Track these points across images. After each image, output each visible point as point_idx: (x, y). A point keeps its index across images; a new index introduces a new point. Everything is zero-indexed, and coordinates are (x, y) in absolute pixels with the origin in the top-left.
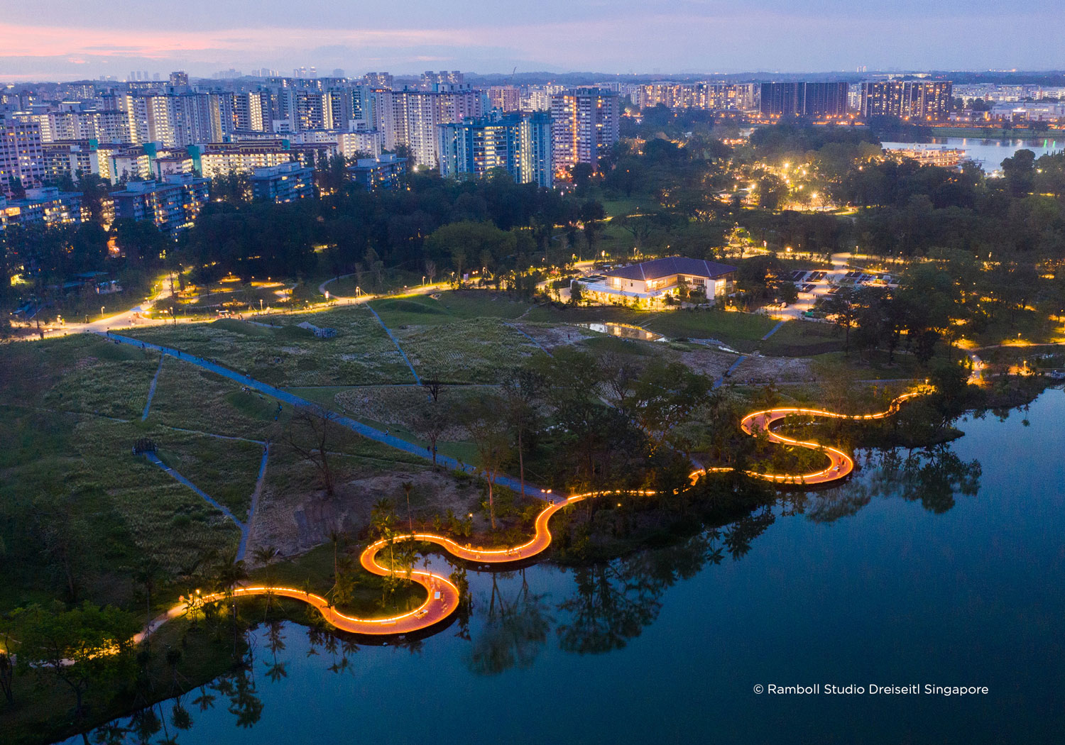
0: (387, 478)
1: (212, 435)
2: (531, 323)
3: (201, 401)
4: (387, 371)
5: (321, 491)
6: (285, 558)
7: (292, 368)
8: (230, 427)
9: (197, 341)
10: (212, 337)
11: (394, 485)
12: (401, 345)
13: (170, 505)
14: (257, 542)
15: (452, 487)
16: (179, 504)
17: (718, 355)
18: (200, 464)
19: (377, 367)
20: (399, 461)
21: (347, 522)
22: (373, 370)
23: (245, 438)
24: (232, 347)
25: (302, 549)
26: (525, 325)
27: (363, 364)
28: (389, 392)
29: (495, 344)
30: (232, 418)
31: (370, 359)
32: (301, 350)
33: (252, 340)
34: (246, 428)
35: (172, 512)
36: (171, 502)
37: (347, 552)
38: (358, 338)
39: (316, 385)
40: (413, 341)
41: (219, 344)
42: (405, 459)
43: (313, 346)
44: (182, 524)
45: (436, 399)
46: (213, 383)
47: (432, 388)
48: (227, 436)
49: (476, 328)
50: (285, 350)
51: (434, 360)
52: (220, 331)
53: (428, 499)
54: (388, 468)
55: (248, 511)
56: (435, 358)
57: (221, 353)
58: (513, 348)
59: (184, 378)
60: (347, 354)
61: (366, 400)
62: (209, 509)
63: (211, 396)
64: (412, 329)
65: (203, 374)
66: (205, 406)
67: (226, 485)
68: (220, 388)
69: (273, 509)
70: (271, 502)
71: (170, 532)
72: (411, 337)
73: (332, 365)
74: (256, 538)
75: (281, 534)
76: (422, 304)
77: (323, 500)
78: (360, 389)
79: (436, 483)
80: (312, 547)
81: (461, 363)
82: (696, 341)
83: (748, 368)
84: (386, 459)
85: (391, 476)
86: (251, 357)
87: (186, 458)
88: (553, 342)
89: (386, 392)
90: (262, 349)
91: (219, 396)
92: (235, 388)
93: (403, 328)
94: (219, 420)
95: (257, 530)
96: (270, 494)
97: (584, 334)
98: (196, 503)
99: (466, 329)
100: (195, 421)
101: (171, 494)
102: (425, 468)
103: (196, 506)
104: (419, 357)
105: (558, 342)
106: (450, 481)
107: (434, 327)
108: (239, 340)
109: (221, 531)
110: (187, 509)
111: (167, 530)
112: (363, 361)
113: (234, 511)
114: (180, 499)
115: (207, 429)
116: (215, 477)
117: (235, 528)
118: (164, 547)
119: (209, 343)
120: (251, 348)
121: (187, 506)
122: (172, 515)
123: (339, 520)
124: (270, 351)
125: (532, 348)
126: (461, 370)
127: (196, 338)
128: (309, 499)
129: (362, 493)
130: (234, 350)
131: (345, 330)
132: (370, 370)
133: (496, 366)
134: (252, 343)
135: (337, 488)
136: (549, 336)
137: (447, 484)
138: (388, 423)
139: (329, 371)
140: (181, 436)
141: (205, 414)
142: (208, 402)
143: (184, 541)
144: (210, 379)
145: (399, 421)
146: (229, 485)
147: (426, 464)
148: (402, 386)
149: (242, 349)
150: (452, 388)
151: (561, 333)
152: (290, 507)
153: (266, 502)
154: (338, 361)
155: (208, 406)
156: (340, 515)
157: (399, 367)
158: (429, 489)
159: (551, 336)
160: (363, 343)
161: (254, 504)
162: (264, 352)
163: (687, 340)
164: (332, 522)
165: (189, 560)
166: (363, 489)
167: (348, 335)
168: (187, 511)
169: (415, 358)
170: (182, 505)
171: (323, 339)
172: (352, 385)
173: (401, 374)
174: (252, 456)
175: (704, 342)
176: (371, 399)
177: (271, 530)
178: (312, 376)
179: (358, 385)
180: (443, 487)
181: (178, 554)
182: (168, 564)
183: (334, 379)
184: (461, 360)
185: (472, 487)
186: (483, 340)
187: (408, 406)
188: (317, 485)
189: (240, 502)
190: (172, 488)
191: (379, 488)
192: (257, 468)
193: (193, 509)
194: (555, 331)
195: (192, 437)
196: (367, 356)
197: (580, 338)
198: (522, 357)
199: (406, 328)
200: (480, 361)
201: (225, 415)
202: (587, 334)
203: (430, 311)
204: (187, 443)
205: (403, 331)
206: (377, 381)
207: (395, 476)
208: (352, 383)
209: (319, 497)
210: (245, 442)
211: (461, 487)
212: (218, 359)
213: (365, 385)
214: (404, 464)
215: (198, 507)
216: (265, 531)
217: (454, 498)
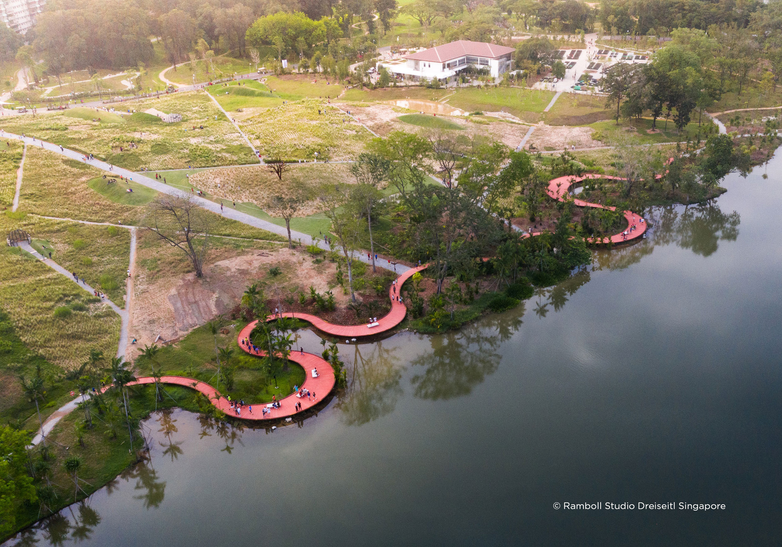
0: (248, 257)
1: (81, 222)
2: (351, 103)
3: (66, 189)
4: (233, 153)
5: (190, 274)
6: (165, 343)
7: (146, 153)
8: (96, 213)
9: (56, 130)
10: (69, 126)
11: (256, 264)
12: (240, 127)
13: (50, 296)
14: (137, 328)
15: (309, 263)
16: (58, 295)
17: (512, 127)
18: (73, 251)
19: (223, 149)
20: (257, 239)
21: (218, 303)
22: (220, 152)
23: (112, 223)
24: (88, 135)
25: (180, 333)
26: (345, 104)
27: (210, 147)
28: (237, 172)
29: (323, 124)
30: (98, 204)
31: (215, 142)
32: (152, 135)
33: (106, 127)
34: (112, 213)
35: (52, 303)
36: (50, 293)
37: (223, 333)
38: (202, 122)
39: (170, 169)
40: (251, 123)
41: (76, 132)
42: (261, 236)
43: (162, 131)
44: (64, 315)
45: (280, 177)
46: (75, 170)
47: (276, 168)
48: (94, 222)
49: (304, 109)
50: (137, 136)
51: (272, 141)
52: (76, 119)
53: (290, 276)
54: (247, 247)
55: (125, 297)
56: (273, 139)
57: (80, 141)
58: (339, 126)
59: (48, 167)
60: (194, 137)
61: (218, 181)
62: (88, 297)
63: (74, 183)
64: (248, 112)
65: (66, 162)
66: (71, 193)
67: (101, 272)
68: (83, 174)
69: (147, 294)
70: (145, 287)
71: (53, 326)
72: (248, 119)
73: (182, 149)
74: (136, 324)
75: (159, 318)
76: (253, 89)
77: (193, 283)
78: (211, 171)
79: (294, 259)
80: (190, 330)
81: (296, 143)
82: (489, 114)
83: (539, 137)
84: (245, 238)
85: (253, 254)
86: (107, 144)
87: (60, 246)
88: (372, 119)
89: (234, 172)
90: (117, 136)
91: (84, 182)
92: (97, 174)
93: (240, 111)
94: (85, 207)
95: (136, 316)
96: (143, 278)
97: (397, 111)
98: (74, 292)
99: (296, 110)
100: (64, 208)
101: (49, 285)
102: (282, 245)
103: (75, 295)
104: (258, 138)
105: (376, 119)
106: (306, 256)
107: (267, 109)
108: (94, 128)
109: (102, 319)
110: (66, 298)
111: (49, 322)
112: (209, 143)
113: (113, 298)
114: (58, 289)
115: (76, 216)
116: (90, 265)
117: (114, 314)
118: (49, 340)
119: (66, 131)
120: (108, 135)
121: (65, 295)
122: (53, 306)
123: (211, 301)
124: (124, 138)
125: (355, 126)
126: (297, 149)
127: (55, 127)
128: (181, 282)
129: (228, 274)
130: (90, 138)
131: (189, 114)
132: (218, 152)
133: (327, 144)
134: (106, 130)
135: (206, 269)
136: (368, 114)
137: (304, 259)
138: (240, 201)
139: (180, 155)
140: (52, 224)
141: (72, 201)
142: (73, 189)
143: (68, 333)
144: (72, 167)
145: (250, 200)
146: (103, 271)
147: (280, 239)
148: (247, 166)
149: (99, 136)
150: (292, 166)
151: (377, 111)
152: (163, 291)
153: (141, 287)
154: (187, 145)
155: (73, 193)
156: (212, 296)
157: (242, 148)
158: (288, 265)
159: (369, 114)
160: (207, 127)
161: (129, 289)
162: (119, 139)
163: (481, 114)
164: (204, 304)
165: (75, 352)
166: (228, 269)
167: (192, 119)
168: (67, 301)
169: (255, 139)
170: (61, 296)
171: (170, 124)
172: (204, 167)
173: (245, 154)
174: (121, 241)
175: (496, 115)
176: (222, 180)
177: (149, 315)
178: (166, 160)
179: (208, 167)
180: (301, 264)
181: (63, 346)
182: (55, 358)
183: (186, 162)
184: (295, 140)
185: (327, 261)
186: (312, 120)
187: (257, 185)
188: (186, 267)
189: (116, 288)
190: (49, 278)
191: (243, 268)
192: (127, 252)
193: (73, 299)
194: (371, 109)
195: (62, 225)
196: (212, 138)
197: (394, 115)
198: (348, 134)
199: (242, 111)
200: (313, 140)
201: (91, 202)
202: (400, 111)
203: (261, 95)
204: (58, 231)
205: (240, 113)
206: (223, 162)
207: (255, 255)
208: (203, 165)
209: (189, 280)
210: (112, 227)
211: (318, 262)
212: (77, 146)
213: (215, 166)
214: (261, 241)
215: (77, 296)
216: (144, 317)
217: (313, 273)
